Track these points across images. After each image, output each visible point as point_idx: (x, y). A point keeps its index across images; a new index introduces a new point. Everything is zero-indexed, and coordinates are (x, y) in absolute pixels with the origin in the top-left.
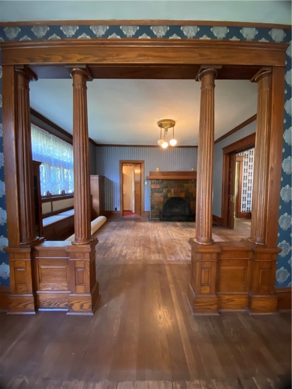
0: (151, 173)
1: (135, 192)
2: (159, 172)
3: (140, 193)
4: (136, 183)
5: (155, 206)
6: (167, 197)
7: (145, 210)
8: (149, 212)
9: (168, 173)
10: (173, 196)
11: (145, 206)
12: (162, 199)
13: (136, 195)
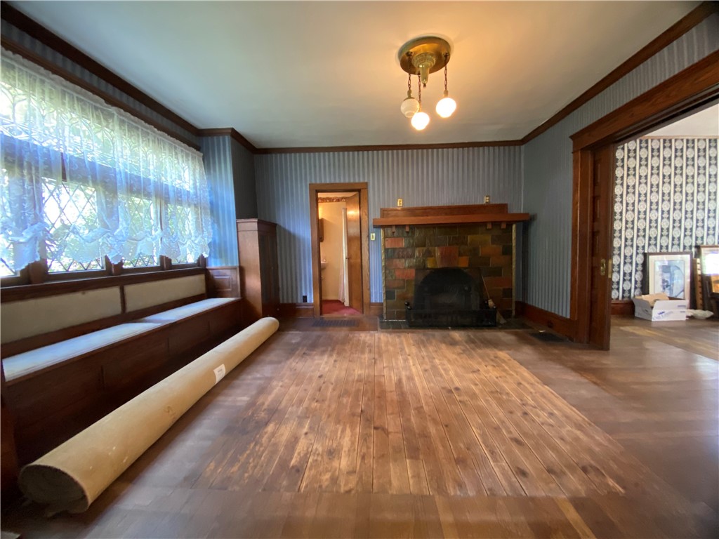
0: (384, 212)
1: (349, 258)
2: (403, 210)
3: (359, 260)
4: (350, 240)
5: (396, 291)
6: (425, 268)
7: (373, 301)
8: (382, 304)
9: (426, 211)
10: (439, 266)
11: (373, 291)
12: (412, 273)
13: (350, 267)
